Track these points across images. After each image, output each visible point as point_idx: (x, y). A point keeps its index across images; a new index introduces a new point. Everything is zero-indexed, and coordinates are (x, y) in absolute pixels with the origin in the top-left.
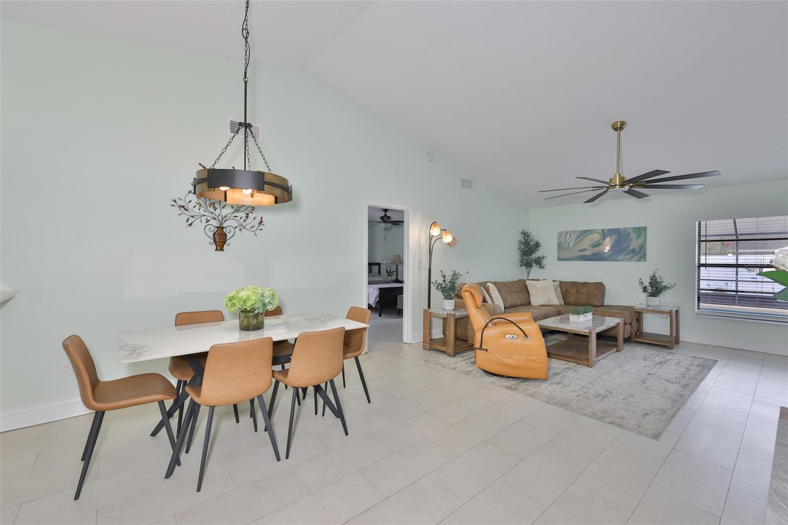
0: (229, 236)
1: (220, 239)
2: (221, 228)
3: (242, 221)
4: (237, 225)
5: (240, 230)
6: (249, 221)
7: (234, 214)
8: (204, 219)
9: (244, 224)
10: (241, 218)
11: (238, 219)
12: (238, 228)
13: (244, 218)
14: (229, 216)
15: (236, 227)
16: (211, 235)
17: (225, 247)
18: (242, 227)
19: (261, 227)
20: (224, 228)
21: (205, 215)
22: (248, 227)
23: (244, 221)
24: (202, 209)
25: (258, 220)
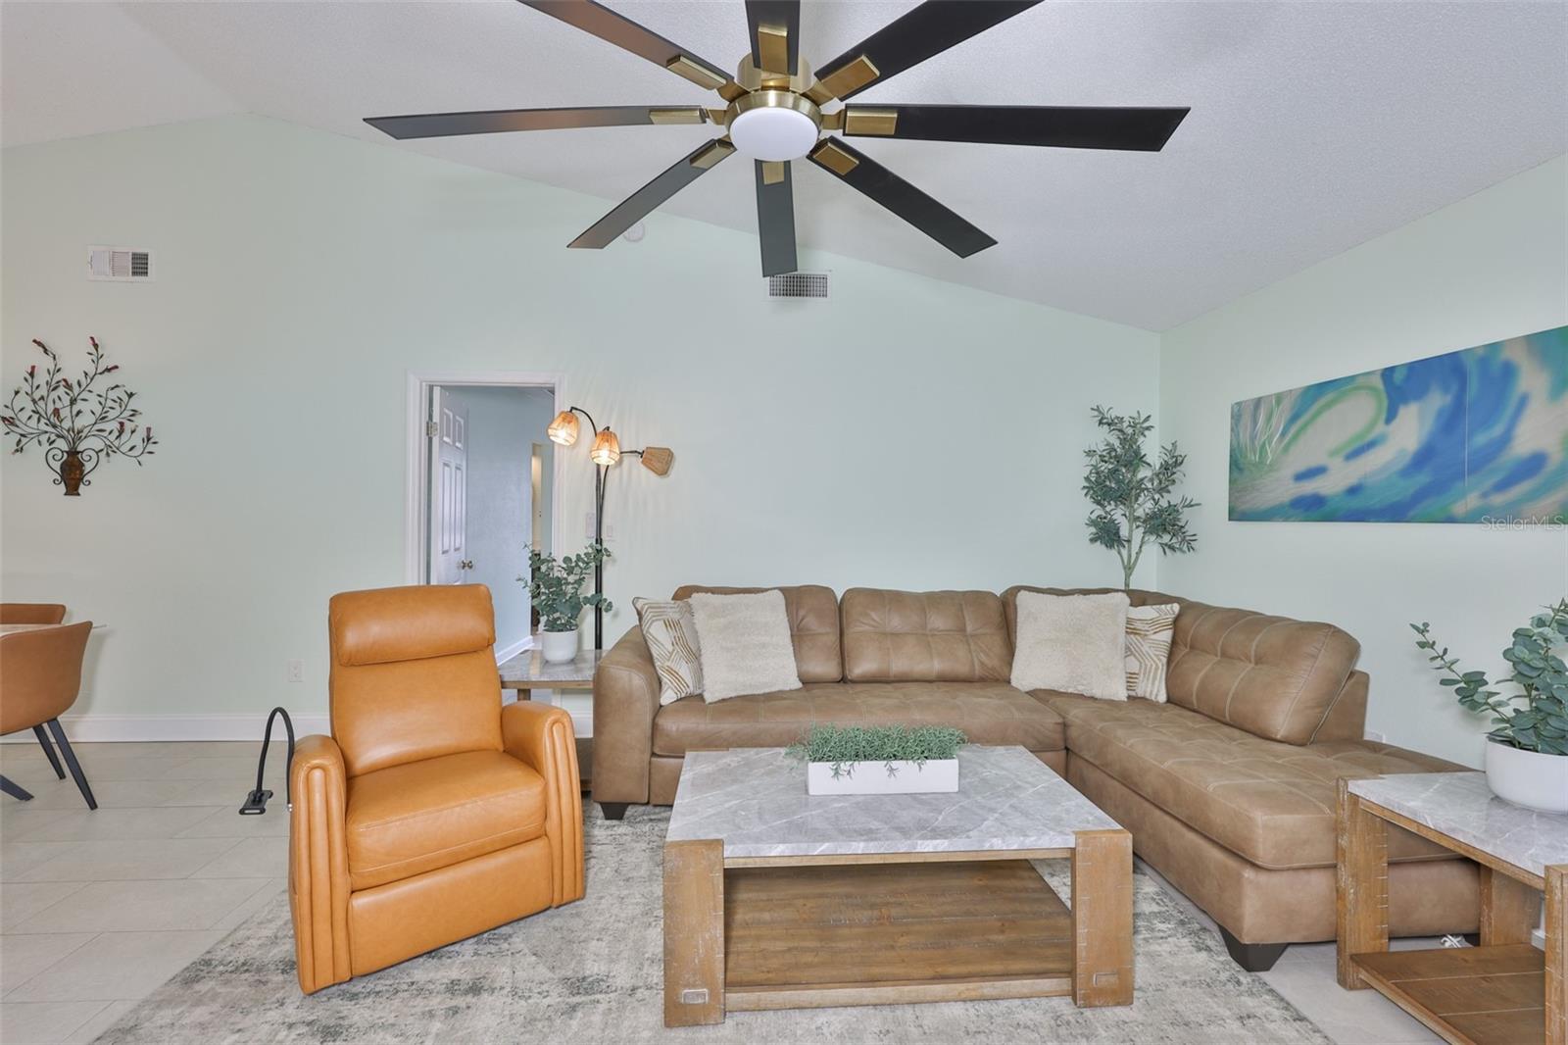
0: (88, 467)
1: (72, 475)
2: (73, 453)
3: (112, 437)
4: (102, 446)
5: (108, 454)
6: (124, 437)
7: (97, 427)
8: (44, 438)
9: (116, 443)
10: (111, 433)
11: (105, 434)
12: (105, 452)
13: (116, 433)
14: (86, 431)
15: (102, 450)
16: (57, 466)
17: (82, 488)
18: (110, 450)
19: (150, 447)
20: (79, 452)
21: (46, 432)
22: (125, 449)
23: (117, 438)
24: (43, 421)
25: (141, 433)
